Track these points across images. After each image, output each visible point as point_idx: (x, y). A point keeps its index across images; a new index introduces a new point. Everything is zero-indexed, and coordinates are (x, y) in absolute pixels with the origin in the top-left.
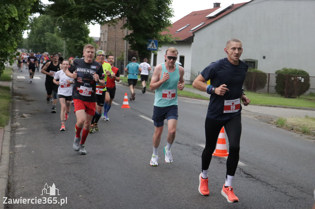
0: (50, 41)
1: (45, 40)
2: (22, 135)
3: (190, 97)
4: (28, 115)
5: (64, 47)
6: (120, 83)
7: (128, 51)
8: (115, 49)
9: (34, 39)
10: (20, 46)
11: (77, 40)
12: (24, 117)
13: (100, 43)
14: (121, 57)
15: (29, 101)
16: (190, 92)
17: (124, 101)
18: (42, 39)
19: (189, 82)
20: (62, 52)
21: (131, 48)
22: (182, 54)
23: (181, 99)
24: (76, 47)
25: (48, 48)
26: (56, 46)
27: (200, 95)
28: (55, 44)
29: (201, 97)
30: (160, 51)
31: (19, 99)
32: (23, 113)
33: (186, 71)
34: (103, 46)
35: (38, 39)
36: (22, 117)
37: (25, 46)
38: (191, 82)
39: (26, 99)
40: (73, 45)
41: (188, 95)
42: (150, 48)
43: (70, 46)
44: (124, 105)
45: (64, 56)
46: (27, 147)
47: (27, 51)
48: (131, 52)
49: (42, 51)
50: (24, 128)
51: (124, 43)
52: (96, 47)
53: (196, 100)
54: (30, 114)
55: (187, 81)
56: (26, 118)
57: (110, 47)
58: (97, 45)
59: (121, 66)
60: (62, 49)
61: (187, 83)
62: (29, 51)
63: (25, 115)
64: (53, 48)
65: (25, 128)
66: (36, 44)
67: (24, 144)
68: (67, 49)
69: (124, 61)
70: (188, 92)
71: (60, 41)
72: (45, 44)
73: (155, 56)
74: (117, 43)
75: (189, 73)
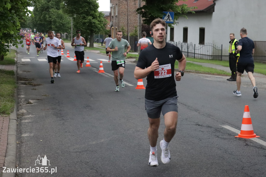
0: (56, 18)
1: (50, 17)
2: (30, 122)
3: (212, 73)
4: (34, 101)
5: (72, 24)
6: (134, 62)
7: (142, 26)
8: (128, 24)
9: (38, 17)
10: (24, 26)
11: (86, 16)
12: (30, 104)
13: (110, 18)
14: (135, 32)
15: (35, 86)
16: (212, 68)
17: (138, 81)
18: (47, 16)
19: (210, 56)
20: (69, 30)
21: (145, 22)
22: (202, 26)
23: (202, 77)
24: (84, 23)
25: (54, 26)
26: (62, 24)
27: (223, 71)
28: (61, 21)
29: (224, 73)
30: (177, 24)
31: (25, 84)
32: (29, 99)
33: (207, 44)
34: (114, 21)
35: (42, 16)
36: (28, 103)
37: (29, 25)
38: (213, 57)
39: (32, 84)
40: (81, 21)
41: (209, 71)
42: (166, 20)
43: (77, 23)
44: (138, 86)
45: (71, 34)
46: (34, 135)
47: (31, 30)
48: (146, 26)
49: (47, 30)
50: (30, 115)
51: (137, 17)
52: (106, 22)
53: (219, 76)
54: (37, 100)
55: (209, 56)
56: (32, 104)
57: (121, 21)
58: (107, 20)
59: (135, 43)
60: (70, 27)
61: (209, 58)
62: (34, 30)
63: (31, 101)
64: (59, 26)
65: (32, 115)
66: (40, 22)
67: (31, 132)
68: (74, 26)
69: (138, 37)
70: (209, 68)
71: (66, 17)
72: (51, 22)
73: (172, 30)
74: (129, 18)
75: (211, 47)
